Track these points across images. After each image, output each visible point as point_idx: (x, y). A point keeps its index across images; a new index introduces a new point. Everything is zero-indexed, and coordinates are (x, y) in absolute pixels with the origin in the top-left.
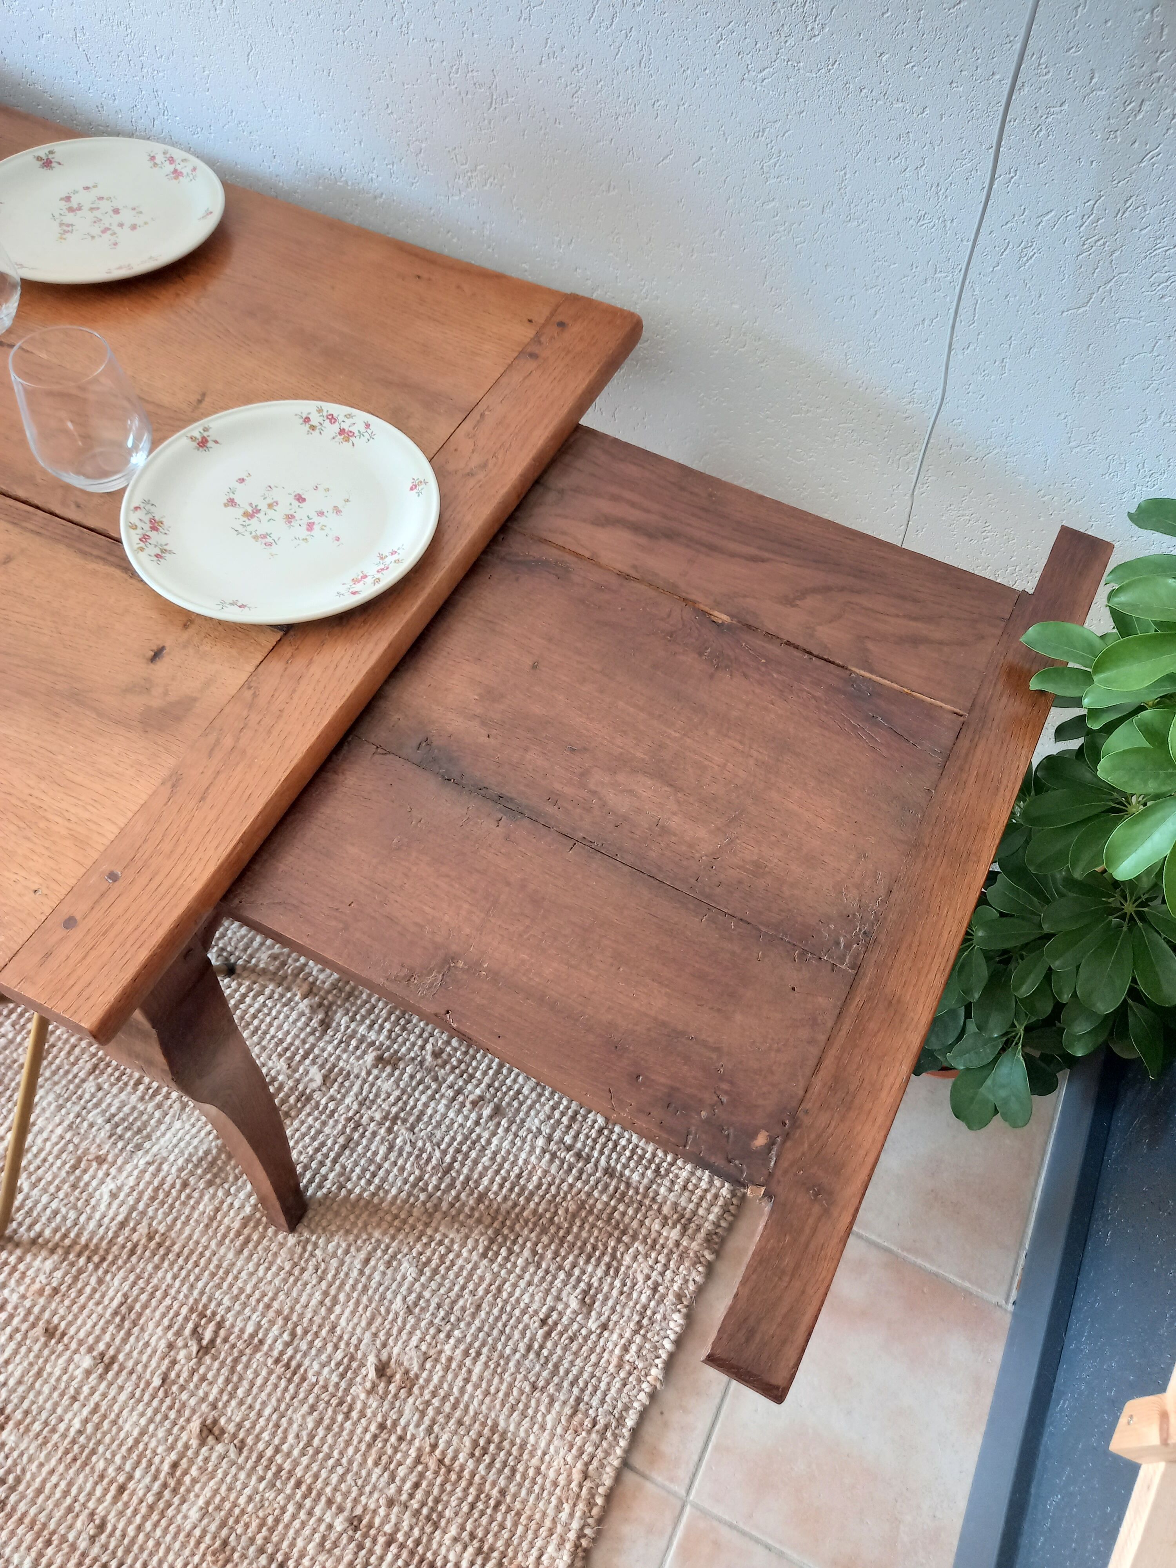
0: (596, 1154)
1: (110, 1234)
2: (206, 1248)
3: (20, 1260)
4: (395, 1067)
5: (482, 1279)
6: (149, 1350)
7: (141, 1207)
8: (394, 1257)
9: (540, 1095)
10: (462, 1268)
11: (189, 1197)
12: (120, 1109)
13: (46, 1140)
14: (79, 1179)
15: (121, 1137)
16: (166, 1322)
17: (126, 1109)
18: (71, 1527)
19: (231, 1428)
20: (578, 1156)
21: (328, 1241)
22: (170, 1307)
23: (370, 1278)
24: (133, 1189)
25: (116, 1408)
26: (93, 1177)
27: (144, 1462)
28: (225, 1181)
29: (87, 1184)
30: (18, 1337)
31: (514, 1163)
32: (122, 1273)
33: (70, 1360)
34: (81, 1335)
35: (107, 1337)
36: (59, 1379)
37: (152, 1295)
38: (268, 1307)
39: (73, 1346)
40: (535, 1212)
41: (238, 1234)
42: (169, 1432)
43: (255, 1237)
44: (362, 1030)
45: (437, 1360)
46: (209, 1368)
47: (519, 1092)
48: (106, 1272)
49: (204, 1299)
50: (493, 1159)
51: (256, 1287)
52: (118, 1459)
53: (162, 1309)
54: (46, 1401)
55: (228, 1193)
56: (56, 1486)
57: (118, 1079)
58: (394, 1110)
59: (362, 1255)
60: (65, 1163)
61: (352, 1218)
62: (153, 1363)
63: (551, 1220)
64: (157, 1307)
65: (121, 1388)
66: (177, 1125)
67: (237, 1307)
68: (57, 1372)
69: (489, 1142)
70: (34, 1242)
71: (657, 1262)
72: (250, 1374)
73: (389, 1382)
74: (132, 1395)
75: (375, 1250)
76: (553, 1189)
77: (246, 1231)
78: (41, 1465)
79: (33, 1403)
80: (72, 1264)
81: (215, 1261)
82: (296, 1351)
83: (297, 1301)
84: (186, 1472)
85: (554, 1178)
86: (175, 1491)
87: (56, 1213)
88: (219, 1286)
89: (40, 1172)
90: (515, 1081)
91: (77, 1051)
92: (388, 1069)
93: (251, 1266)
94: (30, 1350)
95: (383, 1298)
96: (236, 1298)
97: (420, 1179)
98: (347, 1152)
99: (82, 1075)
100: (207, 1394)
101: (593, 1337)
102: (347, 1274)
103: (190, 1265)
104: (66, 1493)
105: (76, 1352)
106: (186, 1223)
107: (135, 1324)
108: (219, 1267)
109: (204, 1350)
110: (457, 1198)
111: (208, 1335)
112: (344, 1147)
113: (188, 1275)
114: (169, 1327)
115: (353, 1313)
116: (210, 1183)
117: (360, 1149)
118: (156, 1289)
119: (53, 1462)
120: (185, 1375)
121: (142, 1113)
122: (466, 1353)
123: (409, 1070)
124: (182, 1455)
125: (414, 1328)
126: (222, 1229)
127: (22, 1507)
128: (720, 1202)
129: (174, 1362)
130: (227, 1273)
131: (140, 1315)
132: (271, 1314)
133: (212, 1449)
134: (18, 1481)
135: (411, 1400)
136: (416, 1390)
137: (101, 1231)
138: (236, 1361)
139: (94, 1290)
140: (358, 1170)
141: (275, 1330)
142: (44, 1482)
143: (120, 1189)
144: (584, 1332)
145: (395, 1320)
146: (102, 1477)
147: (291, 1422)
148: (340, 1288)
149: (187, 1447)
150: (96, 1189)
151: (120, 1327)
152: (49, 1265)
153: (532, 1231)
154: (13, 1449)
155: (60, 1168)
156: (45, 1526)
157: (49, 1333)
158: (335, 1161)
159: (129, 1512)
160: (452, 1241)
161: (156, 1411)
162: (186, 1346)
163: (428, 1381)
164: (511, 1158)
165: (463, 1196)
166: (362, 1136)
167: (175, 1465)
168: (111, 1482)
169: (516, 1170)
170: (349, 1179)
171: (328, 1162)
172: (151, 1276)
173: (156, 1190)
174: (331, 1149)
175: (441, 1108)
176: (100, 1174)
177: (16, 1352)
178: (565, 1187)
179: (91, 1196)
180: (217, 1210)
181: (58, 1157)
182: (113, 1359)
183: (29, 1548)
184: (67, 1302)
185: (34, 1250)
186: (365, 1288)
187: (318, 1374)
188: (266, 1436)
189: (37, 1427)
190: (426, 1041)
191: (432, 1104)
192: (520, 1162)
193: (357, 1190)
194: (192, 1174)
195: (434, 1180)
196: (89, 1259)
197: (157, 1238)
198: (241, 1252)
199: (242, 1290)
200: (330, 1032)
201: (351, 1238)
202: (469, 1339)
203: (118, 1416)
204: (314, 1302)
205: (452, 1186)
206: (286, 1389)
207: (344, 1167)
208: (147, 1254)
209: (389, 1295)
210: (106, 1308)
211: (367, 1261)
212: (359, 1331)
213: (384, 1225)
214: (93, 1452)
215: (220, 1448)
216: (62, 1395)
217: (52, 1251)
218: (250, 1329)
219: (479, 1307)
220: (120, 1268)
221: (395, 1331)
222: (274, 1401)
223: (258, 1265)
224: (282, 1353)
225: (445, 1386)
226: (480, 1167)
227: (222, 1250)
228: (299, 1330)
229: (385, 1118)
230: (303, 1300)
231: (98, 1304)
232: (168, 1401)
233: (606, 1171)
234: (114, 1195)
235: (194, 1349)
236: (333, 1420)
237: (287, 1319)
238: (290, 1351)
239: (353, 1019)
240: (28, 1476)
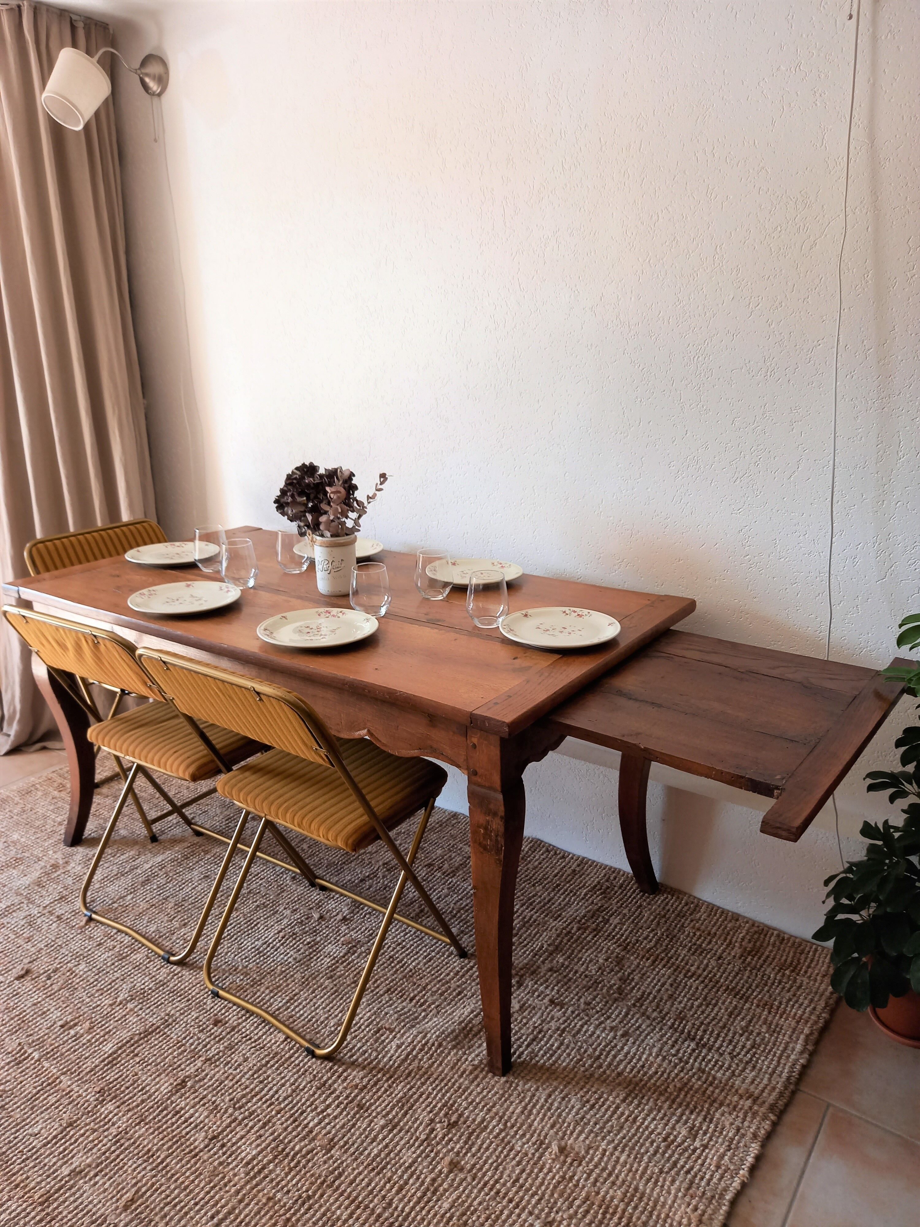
0: (691, 1061)
1: (396, 1065)
2: (452, 1078)
3: (344, 1071)
4: (562, 1008)
5: (623, 1114)
6: (418, 1122)
7: (414, 1053)
8: (566, 1096)
9: (654, 1029)
10: (610, 1107)
11: (442, 1052)
12: (402, 1009)
13: (361, 1018)
14: (378, 1038)
15: (403, 1021)
16: (428, 1109)
17: (406, 1010)
18: (372, 1201)
19: (468, 1167)
20: (681, 1060)
21: (525, 1084)
22: (431, 1103)
23: (552, 1104)
24: (410, 1044)
25: (398, 1148)
26: (387, 1038)
27: (415, 1177)
28: (463, 1047)
29: (383, 1041)
30: (342, 1106)
31: (640, 1059)
32: (402, 1084)
33: (371, 1121)
34: (379, 1109)
35: (394, 1113)
36: (365, 1130)
37: (421, 1096)
38: (489, 1110)
39: (374, 1114)
40: (654, 1084)
41: (471, 1073)
42: (431, 1163)
43: (481, 1076)
44: (541, 988)
45: (597, 1149)
46: (455, 1135)
47: (640, 1026)
48: (393, 1083)
49: (451, 1102)
50: (626, 1056)
51: (482, 1100)
52: (399, 1172)
53: (426, 1103)
54: (357, 1139)
55: (464, 1053)
56: (363, 1180)
57: (401, 997)
58: (563, 1026)
59: (547, 1092)
60: (370, 1030)
61: (539, 1074)
62: (421, 1128)
63: (666, 1090)
64: (423, 1102)
65: (402, 1138)
66: (435, 1019)
67: (471, 1108)
68: (364, 1126)
69: (622, 1048)
70: (353, 1063)
71: (737, 1117)
72: (479, 1142)
73: (567, 1156)
74: (408, 1142)
75: (554, 1091)
76: (665, 1075)
77: (476, 1073)
78: (354, 1169)
79: (349, 1139)
80: (374, 1076)
81: (457, 1085)
82: (507, 1135)
83: (507, 1109)
84: (440, 1185)
85: (666, 1069)
86: (434, 1193)
87: (365, 1052)
88: (460, 1097)
89: (357, 1033)
90: (636, 1021)
91: (379, 982)
92: (558, 1008)
93: (479, 1089)
94: (348, 1114)
95: (560, 1115)
96: (471, 1103)
97: (581, 1060)
98: (535, 1043)
99: (381, 992)
100: (453, 1149)
101: (698, 1151)
102: (537, 1101)
103: (443, 1085)
104: (368, 1185)
105: (375, 1117)
106: (441, 1064)
107: (410, 1108)
108: (459, 1088)
109: (452, 1125)
110: (604, 1072)
111: (453, 1119)
112: (533, 1040)
113: (441, 1089)
114: (431, 1112)
115: (542, 1120)
116: (454, 1047)
117: (542, 1043)
118: (422, 1094)
119: (361, 1168)
120: (440, 1136)
121: (414, 1013)
122: (615, 1148)
123: (571, 1009)
124: (439, 1176)
125: (581, 1132)
126: (462, 1069)
127: (343, 1187)
128: (777, 1090)
129: (433, 1130)
130: (464, 1091)
131: (413, 1106)
132: (491, 1114)
133: (456, 1175)
134: (340, 1175)
135: (581, 1168)
136: (584, 1163)
137: (391, 1063)
138: (471, 1134)
139: (386, 1091)
140: (542, 1052)
141: (494, 1122)
142: (355, 1178)
143: (403, 1043)
144: (692, 1147)
145: (569, 1126)
146: (389, 1180)
147: (505, 1169)
148: (534, 1106)
149: (441, 1172)
150: (388, 1044)
151: (401, 1108)
152: (361, 1074)
153: (653, 1093)
154: (337, 1160)
155: (368, 1032)
156: (356, 1197)
157: (360, 1106)
158: (528, 1046)
159: (406, 1200)
160: (603, 1093)
161: (423, 1151)
162: (440, 1122)
163: (591, 1160)
164: (637, 1057)
165: (608, 1072)
166: (544, 1036)
167: (434, 1180)
168: (395, 1184)
169: (641, 1063)
170: (537, 1056)
171: (524, 1046)
172: (419, 1088)
173: (423, 1046)
174: (526, 1040)
175: (592, 1029)
176: (391, 1037)
177: (341, 1113)
178: (673, 1075)
179: (385, 1047)
180: (458, 1060)
181: (368, 1026)
182: (397, 1124)
183: (346, 1208)
184: (370, 1094)
185: (353, 1067)
186: (549, 1109)
187: (522, 1147)
188: (489, 1173)
189: (352, 1150)
190: (581, 997)
191: (586, 1026)
192: (643, 1059)
193: (542, 1061)
194: (444, 1040)
195: (589, 1062)
196: (384, 1075)
197: (423, 1069)
198: (473, 1082)
199: (473, 1101)
200: (522, 988)
201: (539, 1084)
202: (616, 1142)
203: (400, 1151)
204: (518, 1111)
205: (600, 1066)
206: (502, 1152)
207: (533, 1050)
208: (417, 1077)
209: (564, 1114)
210: (393, 1098)
211: (549, 1096)
212: (546, 1129)
213: (560, 1080)
214: (384, 1168)
215: (461, 1176)
216: (367, 1137)
217: (364, 1068)
218: (479, 1119)
219: (622, 1128)
220: (401, 1082)
221: (568, 1132)
222: (494, 1157)
223: (483, 1089)
224: (499, 1134)
225: (603, 1164)
226: (618, 1059)
227: (462, 1080)
228: (509, 1124)
229: (558, 1029)
230: (511, 1109)
231: (388, 1096)
232: (429, 1148)
233: (699, 1069)
234: (399, 1047)
235: (446, 1124)
236: (532, 1171)
237: (501, 1118)
238: (503, 1134)
239: (536, 983)
240: (346, 1173)
